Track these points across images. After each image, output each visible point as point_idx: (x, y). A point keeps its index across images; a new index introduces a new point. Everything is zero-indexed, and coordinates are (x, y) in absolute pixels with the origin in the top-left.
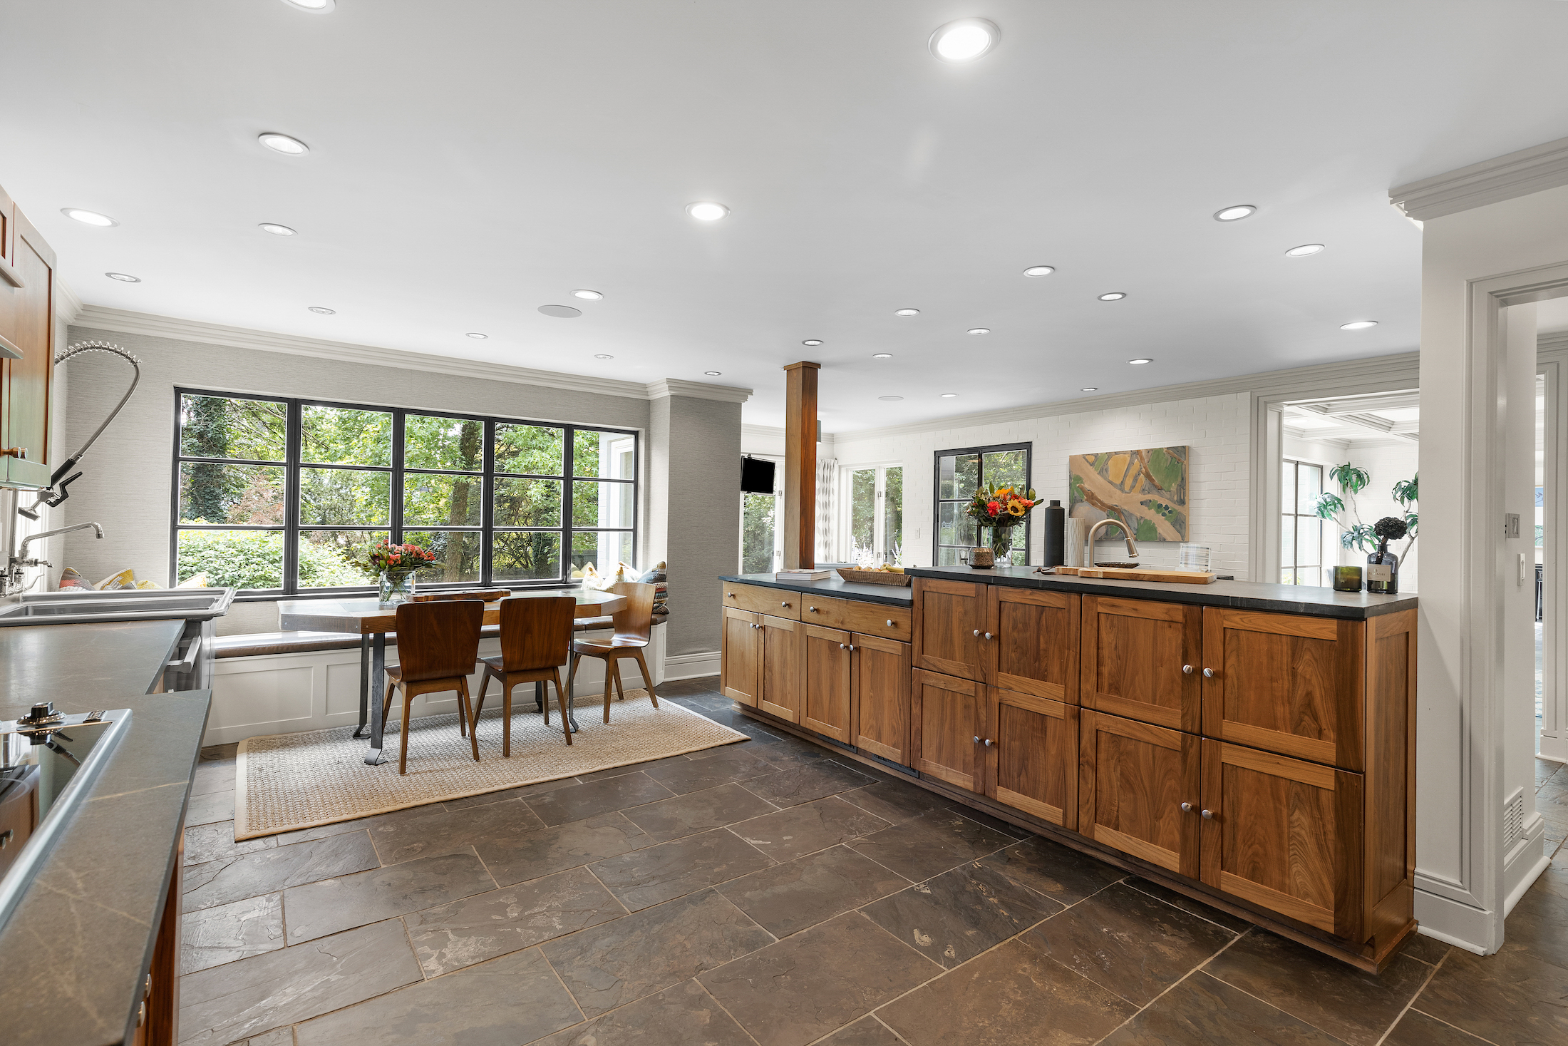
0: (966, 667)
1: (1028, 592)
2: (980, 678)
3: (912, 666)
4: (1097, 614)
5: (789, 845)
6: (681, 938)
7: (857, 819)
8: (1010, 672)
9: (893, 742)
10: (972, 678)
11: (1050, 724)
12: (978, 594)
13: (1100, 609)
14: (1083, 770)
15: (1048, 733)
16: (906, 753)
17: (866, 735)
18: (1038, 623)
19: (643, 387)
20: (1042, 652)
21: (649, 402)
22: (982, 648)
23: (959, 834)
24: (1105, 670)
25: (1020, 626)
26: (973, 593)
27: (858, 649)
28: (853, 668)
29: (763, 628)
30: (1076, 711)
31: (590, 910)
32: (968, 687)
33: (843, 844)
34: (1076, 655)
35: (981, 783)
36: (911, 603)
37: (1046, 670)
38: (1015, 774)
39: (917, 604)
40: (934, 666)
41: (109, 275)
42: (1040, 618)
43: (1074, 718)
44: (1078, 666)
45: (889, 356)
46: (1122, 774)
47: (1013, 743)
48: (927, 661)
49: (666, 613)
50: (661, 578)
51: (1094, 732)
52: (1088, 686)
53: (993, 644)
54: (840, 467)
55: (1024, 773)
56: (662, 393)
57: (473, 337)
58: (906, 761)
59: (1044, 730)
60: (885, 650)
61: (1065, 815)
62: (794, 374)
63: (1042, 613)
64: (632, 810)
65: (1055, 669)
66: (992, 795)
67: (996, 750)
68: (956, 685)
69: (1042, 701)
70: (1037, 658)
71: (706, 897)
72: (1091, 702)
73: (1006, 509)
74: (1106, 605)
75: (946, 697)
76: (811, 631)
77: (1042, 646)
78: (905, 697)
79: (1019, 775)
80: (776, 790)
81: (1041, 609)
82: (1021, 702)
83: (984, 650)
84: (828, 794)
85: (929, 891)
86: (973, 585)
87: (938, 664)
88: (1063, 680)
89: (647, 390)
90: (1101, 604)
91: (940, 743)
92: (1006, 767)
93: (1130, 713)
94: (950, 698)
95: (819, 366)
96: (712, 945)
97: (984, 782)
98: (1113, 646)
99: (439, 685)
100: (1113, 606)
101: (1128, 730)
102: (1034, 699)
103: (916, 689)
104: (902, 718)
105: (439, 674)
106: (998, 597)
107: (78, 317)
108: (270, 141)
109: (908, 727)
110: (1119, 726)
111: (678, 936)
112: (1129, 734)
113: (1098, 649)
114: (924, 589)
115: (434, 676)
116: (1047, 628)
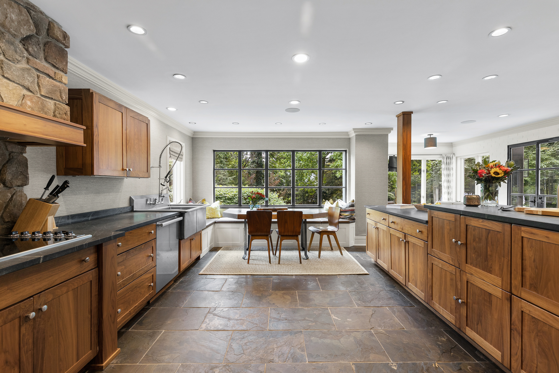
0: (451, 258)
1: (481, 220)
2: (457, 265)
3: (428, 254)
4: (521, 238)
5: (347, 323)
6: (275, 346)
7: (389, 321)
8: (472, 265)
9: (421, 289)
10: (453, 264)
11: (494, 300)
12: (456, 220)
13: (523, 235)
14: (513, 334)
15: (492, 305)
16: (426, 296)
17: (411, 283)
18: (487, 239)
19: (347, 133)
20: (489, 257)
21: (350, 139)
22: (458, 249)
23: (439, 345)
24: (528, 274)
25: (477, 239)
26: (453, 219)
27: (408, 242)
28: (406, 251)
29: (378, 228)
30: (509, 296)
31: (257, 324)
32: (452, 269)
33: (372, 331)
34: (508, 261)
35: (458, 322)
36: (427, 222)
37: (491, 268)
38: (475, 323)
39: (430, 223)
40: (437, 255)
41: (190, 123)
42: (488, 236)
43: (507, 300)
44: (509, 269)
45: (446, 101)
46: (539, 344)
47: (474, 305)
48: (434, 252)
49: (354, 219)
50: (352, 206)
51: (520, 312)
52: (516, 282)
53: (463, 248)
54: (457, 158)
55: (480, 324)
56: (353, 135)
57: (277, 124)
58: (426, 300)
59: (490, 302)
60: (417, 244)
61: (503, 356)
62: (400, 118)
63: (488, 234)
64: (302, 292)
65: (496, 268)
66: (464, 331)
67: (465, 307)
68: (446, 267)
69: (489, 285)
70: (486, 259)
71: (296, 334)
72: (518, 292)
73: (490, 173)
74: (527, 232)
75: (442, 272)
76: (392, 231)
77: (489, 253)
78: (425, 268)
79: (477, 324)
80: (362, 298)
81: (489, 231)
82: (478, 283)
83: (459, 250)
84: (384, 306)
85: (396, 368)
86: (453, 215)
87: (438, 254)
88: (501, 276)
89: (348, 134)
90: (525, 232)
91: (440, 295)
92: (471, 317)
93: (545, 306)
94: (444, 273)
95: (412, 112)
96: (283, 354)
97: (460, 322)
98: (532, 259)
99: (261, 237)
100: (532, 233)
101: (543, 317)
102: (484, 283)
103: (430, 265)
104: (424, 278)
105: (259, 234)
106: (465, 222)
107: (193, 135)
108: (177, 76)
109: (427, 283)
110: (537, 313)
111: (275, 345)
112: (544, 319)
113: (522, 260)
114: (432, 215)
115: (258, 234)
116: (492, 243)
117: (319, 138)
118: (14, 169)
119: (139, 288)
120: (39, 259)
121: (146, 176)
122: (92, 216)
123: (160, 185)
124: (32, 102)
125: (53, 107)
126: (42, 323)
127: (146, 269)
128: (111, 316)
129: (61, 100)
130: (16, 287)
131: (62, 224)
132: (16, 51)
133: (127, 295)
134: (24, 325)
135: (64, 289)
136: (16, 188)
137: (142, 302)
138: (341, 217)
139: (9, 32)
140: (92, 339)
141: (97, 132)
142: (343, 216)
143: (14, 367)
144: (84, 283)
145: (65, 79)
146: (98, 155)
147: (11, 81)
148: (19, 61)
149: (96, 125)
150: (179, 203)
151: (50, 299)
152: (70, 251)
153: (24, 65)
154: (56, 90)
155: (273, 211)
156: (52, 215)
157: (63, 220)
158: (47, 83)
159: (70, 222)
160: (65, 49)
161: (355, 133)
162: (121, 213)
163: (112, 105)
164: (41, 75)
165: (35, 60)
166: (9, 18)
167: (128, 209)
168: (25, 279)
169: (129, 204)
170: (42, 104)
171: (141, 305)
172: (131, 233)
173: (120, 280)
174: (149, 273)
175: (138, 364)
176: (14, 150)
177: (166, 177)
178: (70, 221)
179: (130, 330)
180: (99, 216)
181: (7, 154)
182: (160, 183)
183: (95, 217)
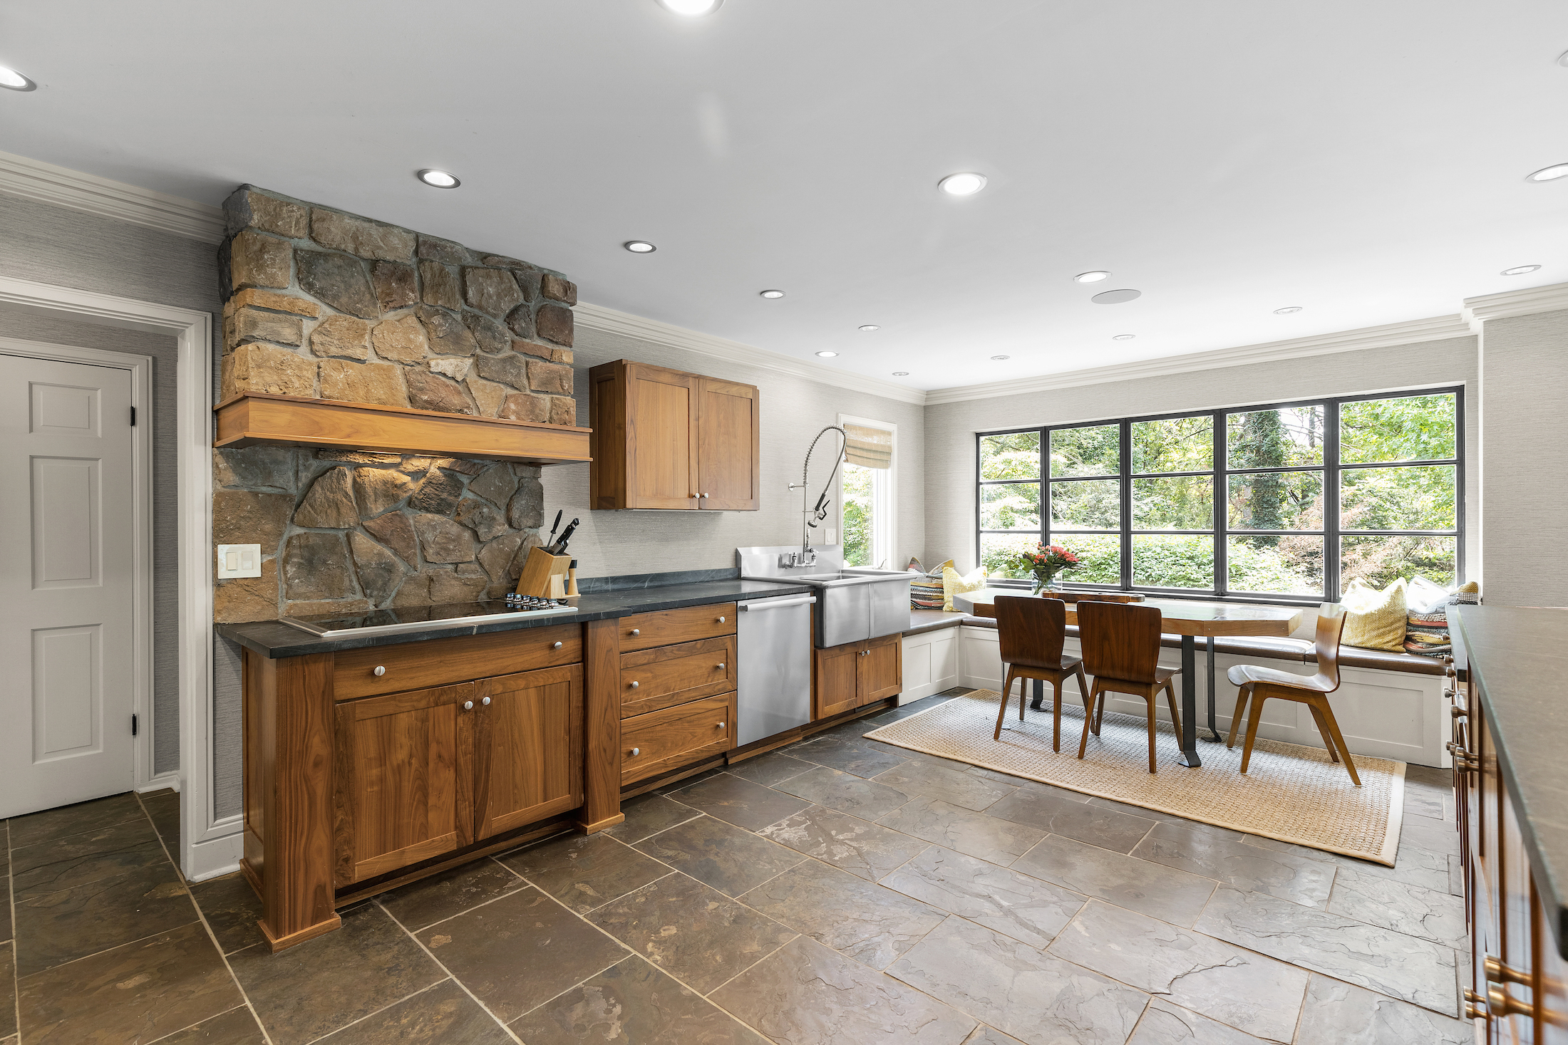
117: (1320, 356)
118: (523, 502)
119: (688, 722)
120: (473, 627)
121: (750, 505)
122: (651, 581)
123: (807, 525)
124: (517, 404)
125: (548, 405)
126: (486, 722)
127: (707, 690)
128: (605, 751)
129: (561, 391)
130: (451, 661)
131: (596, 591)
132: (494, 338)
133: (658, 728)
134: (462, 715)
135: (522, 683)
136: (527, 530)
137: (696, 752)
138: (1413, 647)
139: (488, 313)
140: (572, 777)
141: (633, 434)
142: (1420, 645)
143: (449, 767)
144: (555, 682)
145: (567, 356)
146: (635, 473)
147: (489, 380)
148: (499, 350)
149: (632, 421)
150: (879, 568)
151: (499, 691)
152: (520, 626)
153: (507, 352)
154: (553, 378)
155: (1067, 602)
156: (559, 573)
157: (598, 584)
158: (539, 371)
159: (610, 589)
160: (570, 308)
161: (1477, 315)
162: (712, 579)
163: (666, 378)
164: (531, 360)
165: (524, 340)
166: (486, 295)
167: (728, 573)
168: (463, 654)
169: (734, 564)
170: (531, 403)
171: (693, 759)
172: (666, 615)
173: (641, 696)
174: (716, 700)
175: (629, 846)
176: (524, 475)
177: (817, 508)
178: (610, 587)
179: (664, 796)
180: (663, 583)
181: (516, 480)
182: (807, 522)
183: (656, 584)
